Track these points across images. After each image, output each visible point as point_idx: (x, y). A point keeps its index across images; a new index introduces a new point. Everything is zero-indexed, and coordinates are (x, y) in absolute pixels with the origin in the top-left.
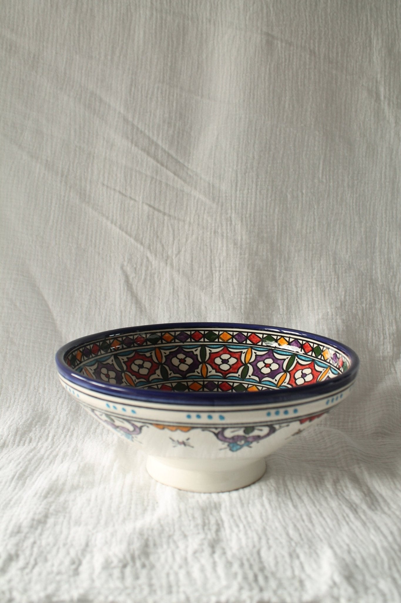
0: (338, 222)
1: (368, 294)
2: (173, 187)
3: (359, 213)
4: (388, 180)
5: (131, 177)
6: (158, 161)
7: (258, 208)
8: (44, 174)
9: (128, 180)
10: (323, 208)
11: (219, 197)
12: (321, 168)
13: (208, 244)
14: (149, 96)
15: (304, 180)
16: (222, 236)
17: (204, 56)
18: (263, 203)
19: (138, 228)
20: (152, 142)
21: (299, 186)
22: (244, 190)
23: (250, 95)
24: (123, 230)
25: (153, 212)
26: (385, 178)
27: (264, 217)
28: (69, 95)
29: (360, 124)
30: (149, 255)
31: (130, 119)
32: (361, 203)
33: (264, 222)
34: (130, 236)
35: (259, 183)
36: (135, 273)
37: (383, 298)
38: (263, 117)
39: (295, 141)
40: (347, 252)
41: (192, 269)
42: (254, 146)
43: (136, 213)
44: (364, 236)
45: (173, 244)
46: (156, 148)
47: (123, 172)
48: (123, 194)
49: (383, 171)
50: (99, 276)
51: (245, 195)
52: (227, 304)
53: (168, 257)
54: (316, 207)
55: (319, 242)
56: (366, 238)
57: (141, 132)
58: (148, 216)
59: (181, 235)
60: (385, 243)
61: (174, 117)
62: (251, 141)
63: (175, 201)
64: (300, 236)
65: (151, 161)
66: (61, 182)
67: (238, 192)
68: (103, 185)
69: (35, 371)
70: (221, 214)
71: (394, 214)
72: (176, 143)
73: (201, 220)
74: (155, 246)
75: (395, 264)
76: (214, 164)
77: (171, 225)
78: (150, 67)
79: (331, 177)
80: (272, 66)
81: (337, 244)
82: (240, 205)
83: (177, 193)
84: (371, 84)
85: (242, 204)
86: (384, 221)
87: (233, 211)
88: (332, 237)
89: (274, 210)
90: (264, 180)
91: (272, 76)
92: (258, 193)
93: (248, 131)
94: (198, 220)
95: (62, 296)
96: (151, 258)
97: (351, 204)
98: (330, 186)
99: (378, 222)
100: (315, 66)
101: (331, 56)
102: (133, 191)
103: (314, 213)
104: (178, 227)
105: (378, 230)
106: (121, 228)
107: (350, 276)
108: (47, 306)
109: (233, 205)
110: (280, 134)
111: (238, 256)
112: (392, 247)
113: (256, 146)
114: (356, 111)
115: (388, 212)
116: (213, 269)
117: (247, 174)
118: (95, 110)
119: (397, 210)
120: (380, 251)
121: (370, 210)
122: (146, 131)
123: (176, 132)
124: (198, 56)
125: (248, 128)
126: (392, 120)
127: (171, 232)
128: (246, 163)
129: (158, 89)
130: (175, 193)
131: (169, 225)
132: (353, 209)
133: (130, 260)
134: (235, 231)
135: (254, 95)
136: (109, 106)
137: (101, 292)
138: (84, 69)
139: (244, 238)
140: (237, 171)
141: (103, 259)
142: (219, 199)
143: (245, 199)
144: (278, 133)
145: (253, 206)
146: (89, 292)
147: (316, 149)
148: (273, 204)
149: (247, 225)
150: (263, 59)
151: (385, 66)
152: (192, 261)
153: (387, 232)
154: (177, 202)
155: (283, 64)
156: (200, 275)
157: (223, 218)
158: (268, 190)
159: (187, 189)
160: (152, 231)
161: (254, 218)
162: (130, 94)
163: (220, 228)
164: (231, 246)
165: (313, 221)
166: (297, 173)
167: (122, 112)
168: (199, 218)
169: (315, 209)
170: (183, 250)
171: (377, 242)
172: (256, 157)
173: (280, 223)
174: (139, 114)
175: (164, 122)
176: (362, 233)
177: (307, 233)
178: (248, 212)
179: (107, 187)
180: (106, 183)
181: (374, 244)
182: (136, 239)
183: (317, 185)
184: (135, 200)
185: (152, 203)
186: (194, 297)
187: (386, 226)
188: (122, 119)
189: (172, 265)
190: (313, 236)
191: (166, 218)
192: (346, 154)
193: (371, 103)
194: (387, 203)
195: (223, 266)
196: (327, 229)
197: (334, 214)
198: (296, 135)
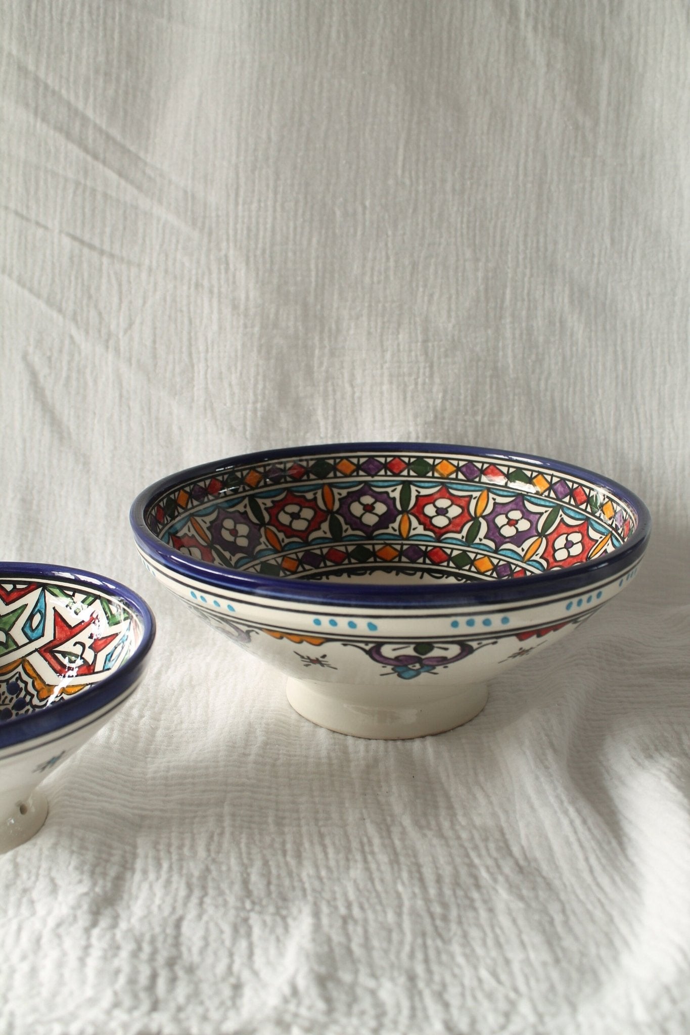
0: (433, 260)
1: (489, 396)
2: (118, 201)
3: (475, 242)
4: (530, 179)
5: (37, 183)
6: (86, 150)
7: (278, 237)
9: (32, 190)
10: (404, 234)
11: (204, 217)
12: (401, 158)
13: (185, 309)
14: (66, 20)
15: (368, 182)
16: (211, 292)
18: (288, 228)
19: (53, 281)
20: (74, 113)
21: (359, 193)
22: (251, 202)
23: (262, 14)
24: (24, 286)
25: (81, 250)
26: (526, 175)
27: (290, 254)
29: (478, 69)
30: (74, 332)
31: (31, 67)
32: (478, 224)
33: (290, 265)
34: (39, 296)
35: (281, 189)
36: (50, 367)
37: (516, 403)
38: (287, 58)
39: (350, 104)
40: (449, 316)
41: (155, 357)
42: (269, 117)
43: (48, 252)
44: (482, 287)
45: (120, 309)
46: (82, 125)
47: (21, 172)
48: (22, 216)
49: (522, 161)
52: (218, 422)
53: (109, 334)
54: (390, 233)
55: (395, 299)
56: (486, 290)
57: (54, 93)
58: (71, 258)
59: (133, 291)
60: (523, 300)
61: (115, 63)
62: (264, 107)
63: (121, 227)
64: (360, 288)
65: (74, 150)
67: (240, 207)
70: (209, 250)
71: (541, 244)
72: (121, 114)
73: (170, 263)
74: (85, 315)
75: (541, 339)
76: (195, 153)
77: (116, 273)
79: (421, 174)
81: (430, 302)
82: (245, 232)
83: (125, 212)
85: (249, 230)
86: (521, 257)
87: (231, 244)
88: (421, 289)
89: (310, 241)
90: (289, 182)
92: (279, 209)
93: (257, 86)
94: (166, 264)
96: (79, 337)
97: (459, 225)
98: (417, 191)
99: (510, 259)
102: (41, 210)
103: (386, 245)
104: (129, 277)
105: (510, 275)
106: (20, 282)
107: (454, 363)
109: (231, 232)
110: (321, 92)
111: (241, 330)
112: (536, 308)
113: (274, 116)
114: (471, 43)
115: (529, 240)
116: (194, 355)
117: (257, 173)
119: (546, 236)
120: (513, 315)
121: (494, 237)
122: (64, 92)
123: (120, 92)
125: (258, 80)
126: (541, 60)
127: (116, 287)
128: (255, 150)
129: (83, 5)
130: (121, 212)
131: (112, 272)
132: (462, 235)
133: (39, 343)
134: (234, 283)
135: (268, 13)
139: (251, 295)
140: (237, 167)
142: (204, 223)
143: (254, 220)
144: (317, 89)
145: (269, 234)
147: (391, 119)
148: (307, 229)
149: (257, 270)
152: (154, 342)
153: (526, 279)
154: (125, 228)
156: (170, 367)
157: (212, 257)
158: (297, 202)
159: (144, 203)
160: (79, 286)
161: (271, 257)
162: (29, 16)
163: (206, 278)
164: (227, 311)
165: (384, 260)
166: (354, 167)
167: (14, 52)
168: (167, 259)
169: (388, 236)
170: (138, 321)
171: (508, 297)
172: (274, 138)
173: (320, 265)
174: (49, 56)
175: (97, 72)
176: (480, 281)
177: (373, 283)
178: (260, 245)
181: (503, 301)
182: (50, 302)
183: (392, 191)
184: (46, 228)
185: (78, 233)
186: (158, 410)
187: (525, 267)
188: (16, 67)
189: (117, 350)
190: (385, 289)
191: (105, 260)
192: (450, 129)
193: (500, 26)
194: (527, 223)
195: (213, 349)
196: (412, 274)
197: (426, 246)
198: (352, 94)
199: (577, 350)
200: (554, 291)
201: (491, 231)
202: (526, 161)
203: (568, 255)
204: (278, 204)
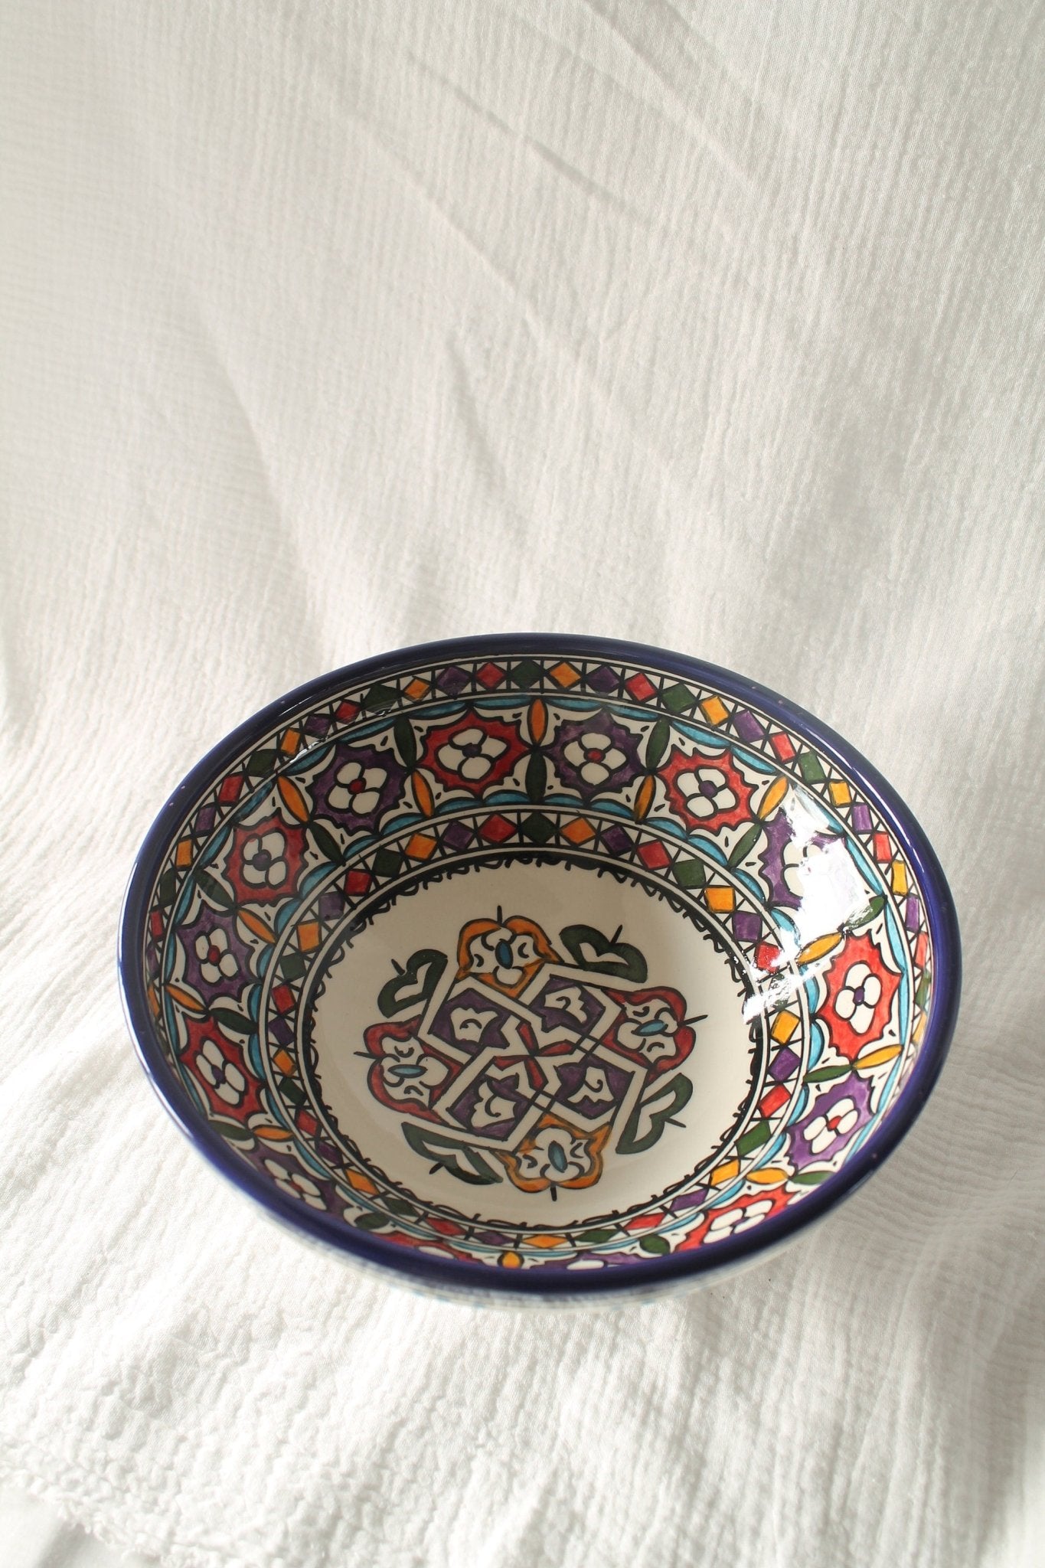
2: (629, 96)
5: (497, 43)
7: (894, 222)
9: (488, 55)
11: (772, 158)
13: (710, 317)
16: (758, 297)
18: (915, 207)
19: (506, 224)
22: (859, 147)
24: (459, 226)
25: (556, 180)
27: (909, 256)
30: (529, 317)
33: (904, 275)
34: (481, 247)
35: (917, 130)
36: (487, 367)
41: (649, 387)
43: (503, 172)
45: (606, 293)
47: (472, 18)
48: (467, 100)
50: (387, 356)
52: (727, 522)
53: (584, 333)
58: (539, 191)
59: (631, 267)
63: (627, 148)
67: (837, 151)
68: (411, 57)
70: (768, 221)
73: (699, 231)
74: (549, 292)
76: (776, 28)
77: (608, 229)
82: (837, 200)
83: (638, 119)
85: (845, 196)
87: (809, 220)
90: (936, 118)
92: (906, 168)
94: (693, 229)
95: (284, 401)
96: (536, 326)
102: (499, 93)
104: (628, 240)
106: (454, 218)
108: (246, 425)
109: (812, 196)
111: (794, 376)
116: (711, 400)
117: (879, 90)
127: (604, 252)
130: (631, 118)
131: (601, 226)
133: (474, 324)
134: (800, 289)
137: (387, 406)
139: (824, 320)
140: (845, 74)
141: (399, 305)
142: (768, 168)
143: (856, 180)
145: (878, 211)
146: (357, 400)
148: (950, 215)
149: (843, 276)
152: (652, 362)
154: (633, 150)
156: (671, 409)
157: (771, 235)
158: (941, 162)
159: (673, 108)
160: (547, 239)
161: (873, 254)
163: (755, 270)
164: (778, 339)
168: (695, 221)
170: (632, 319)
172: (927, 25)
173: (960, 285)
178: (859, 230)
179: (423, 68)
180: (418, 52)
182: (497, 260)
184: (504, 128)
185: (555, 146)
186: (640, 476)
189: (592, 362)
191: (593, 203)
195: (742, 396)
204: (907, 159)
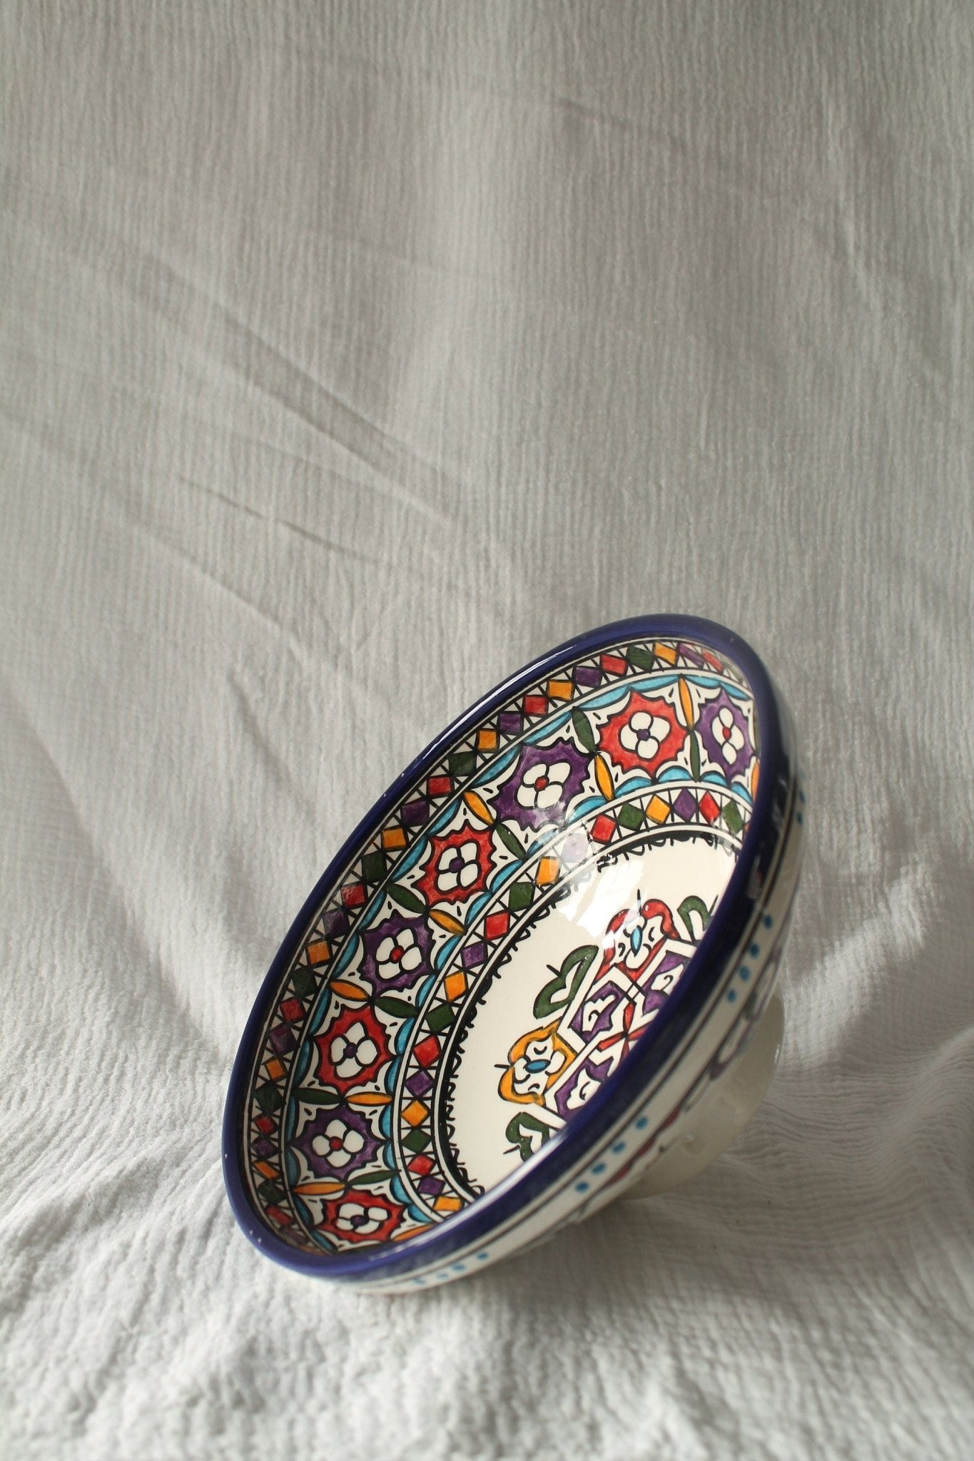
0: (747, 553)
1: (821, 726)
2: (349, 481)
3: (799, 531)
4: (867, 449)
5: (248, 460)
6: (310, 419)
7: (552, 527)
8: (40, 457)
9: (241, 469)
10: (710, 521)
11: (458, 502)
12: (703, 426)
13: (434, 616)
14: (286, 263)
15: (663, 455)
16: (467, 595)
17: (417, 161)
18: (564, 515)
19: (267, 581)
20: (295, 374)
21: (652, 470)
22: (517, 483)
23: (528, 254)
24: (230, 588)
25: (302, 544)
26: (861, 445)
27: (567, 548)
28: (94, 266)
29: (798, 314)
30: (293, 645)
31: (242, 320)
32: (802, 506)
33: (566, 560)
34: (249, 600)
35: (554, 466)
36: (263, 690)
37: (857, 734)
38: (560, 307)
39: (639, 361)
40: (769, 625)
41: (396, 675)
42: (539, 377)
43: (261, 546)
44: (809, 588)
45: (351, 617)
46: (304, 389)
47: (227, 447)
48: (229, 502)
49: (856, 427)
50: (177, 697)
51: (520, 497)
53: (339, 649)
54: (692, 519)
55: (700, 603)
56: (815, 591)
57: (269, 349)
58: (290, 553)
59: (368, 594)
60: (862, 603)
61: (346, 313)
62: (532, 366)
63: (353, 515)
65: (295, 419)
66: (81, 476)
67: (503, 489)
68: (182, 479)
69: (31, 927)
70: (464, 543)
71: (883, 532)
72: (353, 374)
73: (415, 560)
74: (307, 624)
75: (886, 652)
76: (446, 422)
77: (346, 572)
78: (288, 191)
79: (729, 446)
80: (580, 181)
81: (744, 607)
82: (510, 520)
83: (357, 495)
84: (822, 216)
85: (514, 517)
86: (858, 548)
87: (493, 536)
88: (732, 590)
89: (591, 530)
90: (564, 457)
91: (581, 204)
92: (552, 491)
93: (524, 341)
94: (410, 560)
95: (90, 748)
96: (300, 652)
97: (778, 509)
98: (725, 468)
99: (844, 551)
100: (684, 178)
101: (723, 152)
102: (252, 493)
103: (687, 535)
104: (363, 576)
105: (844, 572)
106: (225, 582)
108: (56, 773)
109: (492, 520)
110: (603, 347)
111: (506, 642)
112: (879, 613)
113: (544, 377)
114: (788, 284)
115: (867, 526)
116: (447, 674)
117: (524, 446)
118: (156, 299)
119: (889, 521)
120: (850, 622)
121: (824, 524)
122: (281, 348)
124: (402, 162)
125: (525, 333)
126: (876, 303)
127: (346, 589)
128: (522, 418)
129: (307, 245)
130: (353, 495)
131: (341, 571)
132: (783, 520)
133: (249, 659)
134: (497, 583)
135: (537, 253)
136: (191, 289)
137: (181, 737)
138: (129, 200)
139: (519, 598)
140: (498, 440)
141: (184, 657)
142: (457, 509)
143: (520, 505)
144: (597, 344)
145: (539, 522)
146: (154, 736)
147: (691, 378)
148: (588, 514)
149: (526, 567)
150: (558, 166)
151: (856, 171)
152: (396, 658)
153: (865, 576)
154: (357, 516)
155: (608, 176)
156: (417, 689)
157: (468, 551)
158: (574, 483)
159: (381, 483)
160: (300, 588)
161: (543, 550)
162: (241, 259)
163: (461, 577)
164: (488, 619)
165: (685, 553)
166: (645, 438)
167: (222, 302)
168: (411, 554)
169: (689, 524)
170: (374, 632)
171: (843, 599)
172: (545, 403)
173: (605, 561)
174: (264, 306)
175: (323, 324)
176: (806, 579)
177: (671, 583)
178: (529, 536)
179: (192, 485)
180: (187, 475)
181: (836, 605)
182: (263, 609)
183: (693, 467)
184: (258, 516)
185: (299, 521)
186: (402, 744)
187: (864, 561)
188: (223, 320)
189: (348, 668)
190: (687, 591)
191: (333, 555)
192: (765, 390)
193: (824, 262)
194: (865, 505)
195: (470, 667)
196: (720, 573)
197: (737, 535)
198: (641, 348)
199: (934, 666)
200: (901, 591)
201: (819, 517)
202: (861, 428)
203: (918, 544)
204: (551, 485)
